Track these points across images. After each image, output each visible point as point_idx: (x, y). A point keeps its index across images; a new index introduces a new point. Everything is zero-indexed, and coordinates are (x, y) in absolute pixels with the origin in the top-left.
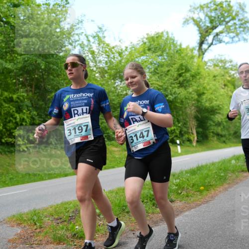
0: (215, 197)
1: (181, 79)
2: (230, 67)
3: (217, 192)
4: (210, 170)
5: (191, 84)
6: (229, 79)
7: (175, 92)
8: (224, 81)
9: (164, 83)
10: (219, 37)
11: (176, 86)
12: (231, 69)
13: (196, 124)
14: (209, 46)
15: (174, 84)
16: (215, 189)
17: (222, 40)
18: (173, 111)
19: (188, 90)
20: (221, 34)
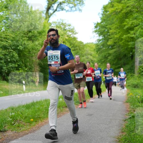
0: (41, 127)
1: (30, 34)
2: (69, 29)
3: (43, 123)
4: (42, 106)
5: (38, 39)
6: (67, 38)
7: (25, 43)
8: (63, 39)
9: (17, 36)
10: (62, 5)
11: (26, 39)
12: (69, 31)
13: (39, 70)
14: (54, 12)
15: (24, 37)
16: (43, 120)
17: (63, 8)
18: (22, 58)
19: (35, 43)
20: (63, 4)
